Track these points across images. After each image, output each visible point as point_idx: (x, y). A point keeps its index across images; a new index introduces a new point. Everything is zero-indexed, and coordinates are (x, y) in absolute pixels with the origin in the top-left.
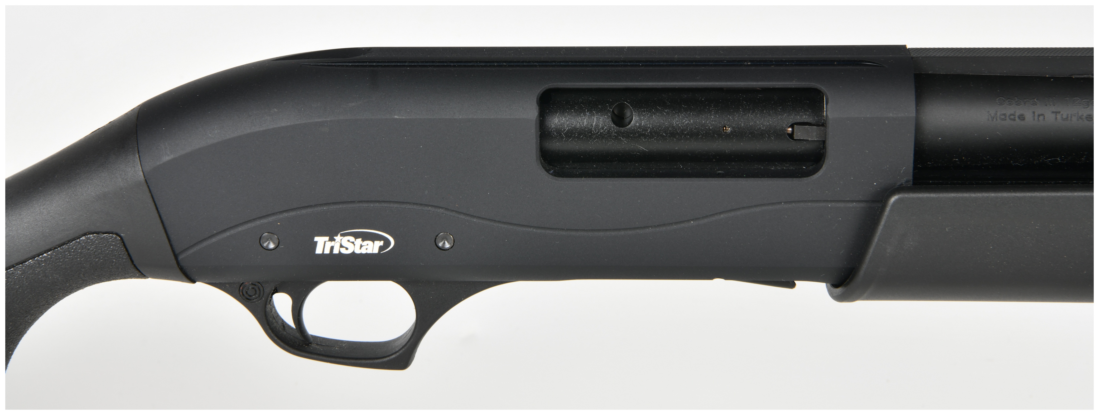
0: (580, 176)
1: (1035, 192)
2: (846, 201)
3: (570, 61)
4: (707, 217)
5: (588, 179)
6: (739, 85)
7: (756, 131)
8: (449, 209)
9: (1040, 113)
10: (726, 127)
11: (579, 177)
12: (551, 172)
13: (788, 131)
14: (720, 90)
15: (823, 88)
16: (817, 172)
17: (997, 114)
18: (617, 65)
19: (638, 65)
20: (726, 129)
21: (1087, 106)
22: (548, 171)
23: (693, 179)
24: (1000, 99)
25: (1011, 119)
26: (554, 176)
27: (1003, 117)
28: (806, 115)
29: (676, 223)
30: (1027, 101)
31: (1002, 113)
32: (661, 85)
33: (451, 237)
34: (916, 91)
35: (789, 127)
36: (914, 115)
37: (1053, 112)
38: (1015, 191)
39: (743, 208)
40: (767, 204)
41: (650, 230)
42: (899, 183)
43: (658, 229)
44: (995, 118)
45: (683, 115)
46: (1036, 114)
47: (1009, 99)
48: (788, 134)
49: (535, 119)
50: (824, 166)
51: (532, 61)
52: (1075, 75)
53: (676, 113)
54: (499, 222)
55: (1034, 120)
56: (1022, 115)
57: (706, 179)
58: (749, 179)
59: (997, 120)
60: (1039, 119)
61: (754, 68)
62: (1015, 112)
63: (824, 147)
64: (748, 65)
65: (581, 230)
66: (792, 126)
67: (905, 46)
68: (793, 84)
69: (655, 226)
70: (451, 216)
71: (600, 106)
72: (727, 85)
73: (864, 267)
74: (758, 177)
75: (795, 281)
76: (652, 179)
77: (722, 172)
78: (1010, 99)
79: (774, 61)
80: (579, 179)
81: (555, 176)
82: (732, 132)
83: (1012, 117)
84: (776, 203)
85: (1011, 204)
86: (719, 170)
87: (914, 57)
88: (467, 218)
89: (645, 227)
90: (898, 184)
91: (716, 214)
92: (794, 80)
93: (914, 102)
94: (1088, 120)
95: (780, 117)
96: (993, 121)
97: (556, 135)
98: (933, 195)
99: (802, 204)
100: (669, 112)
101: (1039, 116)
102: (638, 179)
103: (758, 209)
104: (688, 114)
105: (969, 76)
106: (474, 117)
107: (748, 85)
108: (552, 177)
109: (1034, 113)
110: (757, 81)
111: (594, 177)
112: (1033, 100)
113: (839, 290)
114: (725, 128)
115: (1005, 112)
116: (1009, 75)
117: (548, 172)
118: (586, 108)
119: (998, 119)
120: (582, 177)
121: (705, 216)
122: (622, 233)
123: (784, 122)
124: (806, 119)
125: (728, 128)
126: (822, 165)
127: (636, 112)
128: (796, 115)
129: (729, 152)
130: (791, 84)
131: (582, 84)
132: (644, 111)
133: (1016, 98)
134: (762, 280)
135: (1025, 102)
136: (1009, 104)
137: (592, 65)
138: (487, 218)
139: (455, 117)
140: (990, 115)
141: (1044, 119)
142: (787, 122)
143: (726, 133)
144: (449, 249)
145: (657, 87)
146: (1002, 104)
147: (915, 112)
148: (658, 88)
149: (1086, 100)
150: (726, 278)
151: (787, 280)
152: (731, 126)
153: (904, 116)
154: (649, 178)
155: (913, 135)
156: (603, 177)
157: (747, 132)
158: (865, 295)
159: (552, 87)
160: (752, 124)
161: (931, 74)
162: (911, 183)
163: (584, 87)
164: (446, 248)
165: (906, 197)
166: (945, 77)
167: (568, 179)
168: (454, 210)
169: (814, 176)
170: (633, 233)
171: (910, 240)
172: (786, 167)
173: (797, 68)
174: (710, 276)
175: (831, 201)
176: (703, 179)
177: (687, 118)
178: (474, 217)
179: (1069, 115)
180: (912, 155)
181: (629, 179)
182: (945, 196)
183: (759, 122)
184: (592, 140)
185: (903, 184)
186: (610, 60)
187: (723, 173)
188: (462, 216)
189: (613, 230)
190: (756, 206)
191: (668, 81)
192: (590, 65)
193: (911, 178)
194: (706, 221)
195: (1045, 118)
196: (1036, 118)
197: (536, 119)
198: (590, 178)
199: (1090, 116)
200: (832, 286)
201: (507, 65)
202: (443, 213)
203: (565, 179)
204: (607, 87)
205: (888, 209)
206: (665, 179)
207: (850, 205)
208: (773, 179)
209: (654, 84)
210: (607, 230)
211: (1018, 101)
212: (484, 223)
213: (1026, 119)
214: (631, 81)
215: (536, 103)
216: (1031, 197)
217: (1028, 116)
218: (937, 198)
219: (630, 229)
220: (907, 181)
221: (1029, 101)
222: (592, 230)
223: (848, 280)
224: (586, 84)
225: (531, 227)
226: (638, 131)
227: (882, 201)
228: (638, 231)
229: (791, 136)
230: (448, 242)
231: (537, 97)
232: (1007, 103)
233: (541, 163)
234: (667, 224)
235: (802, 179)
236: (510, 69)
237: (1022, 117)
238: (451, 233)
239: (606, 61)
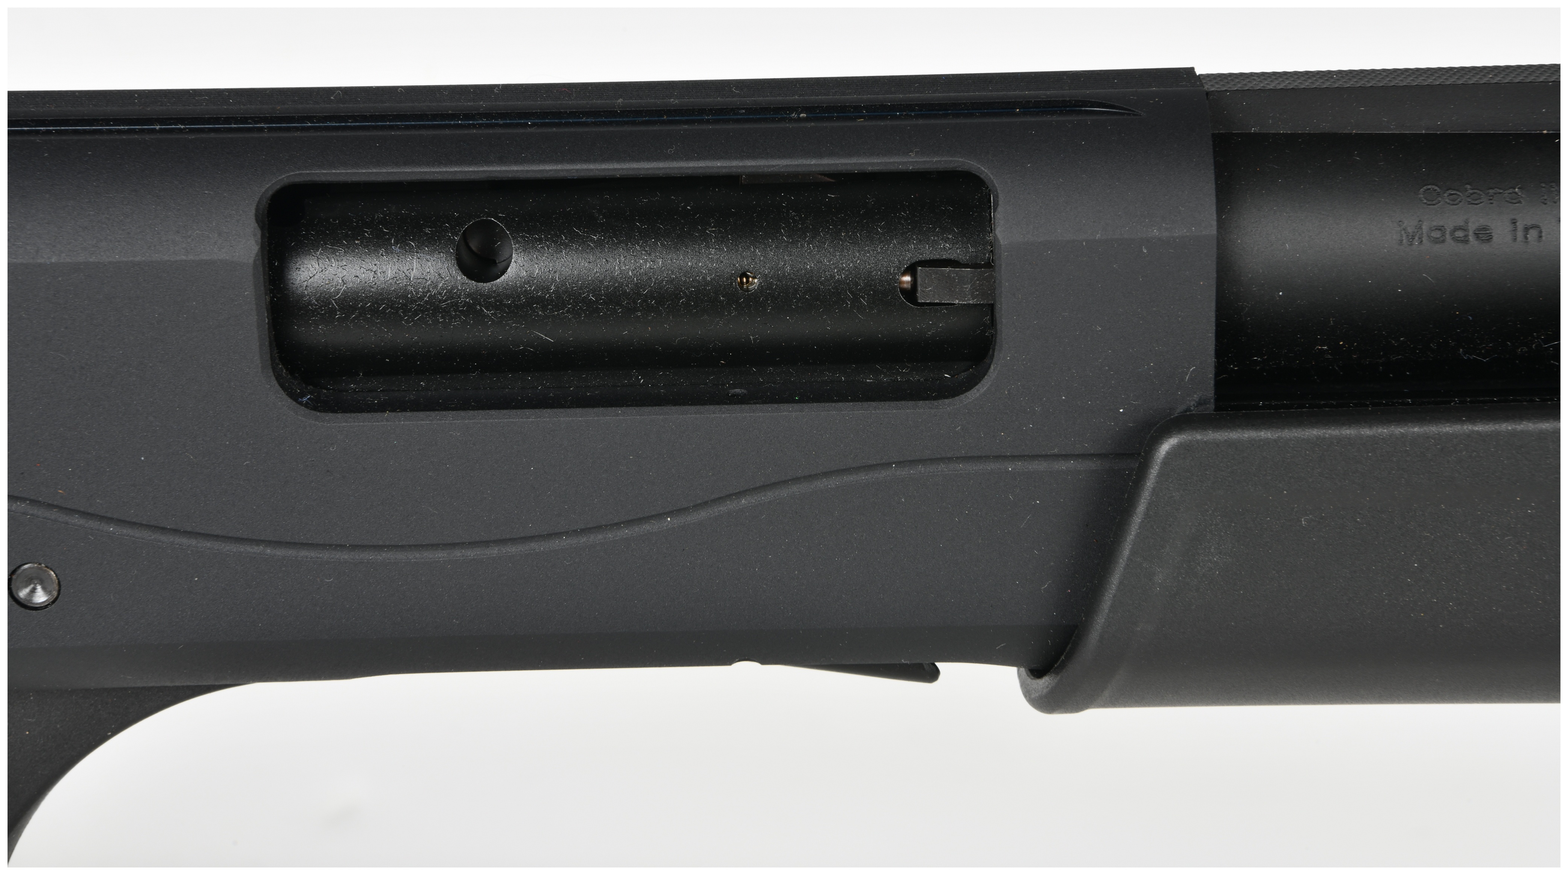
0: (382, 408)
1: (1523, 420)
2: (1050, 455)
3: (350, 117)
4: (705, 504)
5: (400, 414)
6: (774, 166)
7: (822, 283)
8: (39, 502)
9: (1529, 223)
10: (747, 277)
11: (375, 411)
12: (305, 399)
13: (903, 282)
14: (730, 180)
15: (984, 170)
16: (976, 384)
17: (1420, 228)
18: (469, 124)
19: (524, 123)
20: (748, 281)
22: (294, 397)
23: (666, 409)
24: (1429, 189)
25: (1456, 240)
26: (311, 409)
27: (1436, 234)
28: (946, 240)
29: (629, 523)
30: (1495, 194)
31: (1435, 224)
32: (577, 170)
33: (50, 575)
34: (1218, 176)
35: (904, 274)
36: (1214, 231)
38: (1472, 419)
39: (796, 480)
40: (853, 468)
41: (564, 542)
42: (1180, 409)
43: (583, 540)
44: (1417, 238)
45: (638, 248)
46: (1520, 225)
47: (1450, 189)
48: (904, 291)
49: (251, 261)
50: (992, 367)
51: (251, 118)
53: (620, 242)
54: (175, 531)
55: (1515, 240)
56: (1485, 228)
57: (698, 407)
58: (806, 407)
59: (1421, 242)
60: (1526, 238)
61: (813, 124)
62: (1467, 222)
63: (993, 322)
64: (799, 120)
65: (388, 546)
66: (911, 270)
67: (1192, 70)
68: (910, 160)
69: (575, 531)
70: (49, 519)
71: (427, 231)
72: (745, 167)
73: (1100, 621)
74: (830, 400)
75: (938, 664)
76: (562, 410)
77: (743, 390)
78: (1454, 190)
79: (865, 108)
80: (378, 415)
81: (315, 409)
82: (762, 287)
83: (1460, 234)
84: (878, 465)
85: (1464, 453)
86: (734, 386)
87: (1212, 91)
88: (92, 524)
89: (550, 536)
90: (1178, 411)
91: (729, 496)
92: (911, 151)
93: (1213, 199)
95: (881, 249)
96: (1411, 245)
97: (316, 305)
98: (1265, 434)
99: (942, 466)
100: (604, 240)
101: (1527, 229)
102: (527, 412)
103: (833, 482)
104: (650, 246)
106: (91, 260)
107: (797, 166)
108: (307, 411)
109: (1514, 222)
110: (821, 156)
111: (414, 411)
112: (1511, 191)
113: (1044, 684)
114: (745, 280)
115: (1441, 223)
116: (1449, 132)
117: (296, 400)
118: (392, 235)
119: (1425, 239)
120: (384, 411)
121: (699, 501)
122: (494, 551)
123: (891, 261)
124: (947, 251)
125: (754, 278)
126: (989, 367)
127: (518, 242)
128: (920, 241)
129: (757, 339)
130: (905, 160)
131: (375, 171)
132: (540, 240)
133: (1469, 187)
134: (852, 662)
135: (1492, 196)
136: (1451, 202)
137: (406, 125)
138: (144, 523)
139: (39, 261)
140: (1404, 229)
141: (1541, 237)
142: (899, 261)
143: (748, 290)
144: (46, 607)
145: (568, 175)
146: (1434, 202)
147: (1215, 223)
148: (568, 180)
150: (765, 660)
151: (918, 661)
152: (760, 273)
153: (1188, 234)
154: (556, 410)
155: (1213, 282)
156: (438, 410)
157: (799, 286)
158: (1107, 693)
159: (297, 180)
160: (811, 267)
161: (1255, 134)
162: (1212, 407)
163: (380, 179)
164: (37, 604)
165: (1197, 441)
166: (1292, 139)
167: (348, 415)
168: (55, 503)
169: (968, 394)
170: (521, 551)
171: (1212, 550)
172: (903, 375)
173: (921, 122)
174: (725, 658)
175: (1014, 458)
176: (693, 408)
177: (650, 254)
178: (110, 520)
180: (1212, 335)
181: (505, 411)
182: (1296, 434)
183: (829, 262)
184: (410, 317)
185: (1192, 408)
186: (450, 112)
187: (745, 394)
188: (76, 520)
189: (470, 543)
190: (827, 474)
191: (595, 161)
192: (402, 125)
193: (1210, 393)
194: (703, 514)
195: (1543, 234)
196: (1520, 234)
197: (255, 261)
198: (404, 413)
200: (1029, 674)
201: (184, 129)
202: (25, 514)
203: (339, 415)
204: (440, 177)
205: (1154, 471)
206: (596, 410)
207: (1062, 466)
208: (865, 404)
209: (559, 167)
210: (453, 545)
211: (1472, 194)
212: (137, 535)
213: (1495, 238)
214: (501, 160)
215: (254, 221)
216: (1513, 434)
217: (1501, 231)
218: (1275, 441)
219: (513, 541)
220: (1200, 403)
221: (1500, 193)
222: (416, 546)
223: (1063, 657)
224: (385, 171)
225: (258, 542)
226: (526, 291)
227: (1139, 454)
228: (533, 545)
229: (911, 294)
230: (44, 589)
231: (257, 206)
232: (1447, 200)
233: (278, 378)
234: (606, 526)
235: (940, 402)
236: (192, 137)
237: (1484, 235)
238: (49, 565)
239: (442, 114)
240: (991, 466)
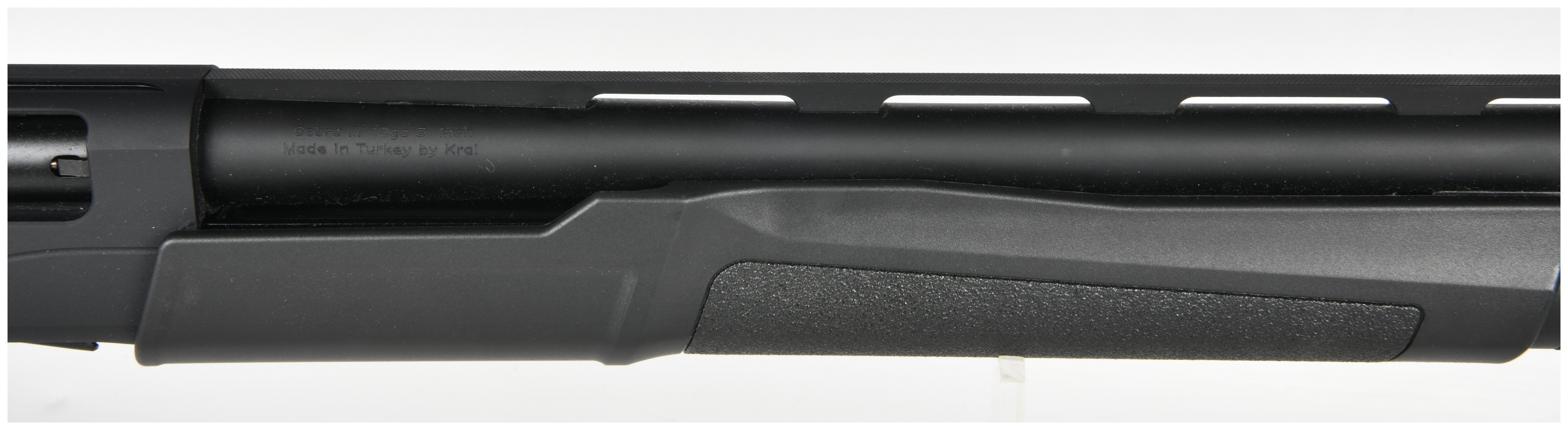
2: (122, 248)
9: (343, 144)
13: (53, 165)
15: (83, 115)
16: (88, 212)
17: (294, 147)
21: (395, 138)
24: (299, 129)
25: (310, 152)
27: (301, 149)
30: (329, 131)
31: (300, 145)
35: (53, 161)
36: (188, 147)
37: (357, 144)
44: (292, 151)
46: (339, 146)
47: (309, 129)
48: (53, 170)
52: (391, 101)
55: (337, 152)
56: (323, 147)
59: (294, 153)
60: (342, 152)
62: (315, 144)
63: (91, 185)
66: (55, 160)
67: (215, 66)
68: (50, 109)
73: (143, 325)
75: (98, 343)
78: (311, 129)
83: (312, 150)
84: (39, 251)
90: (174, 229)
92: (50, 105)
94: (396, 153)
96: (289, 154)
99: (71, 252)
101: (342, 148)
105: (270, 101)
109: (336, 145)
112: (336, 130)
115: (303, 145)
119: (296, 152)
123: (47, 156)
126: (90, 206)
128: (59, 146)
130: (47, 110)
133: (317, 128)
135: (327, 133)
136: (309, 135)
140: (287, 147)
141: (348, 151)
142: (50, 156)
146: (301, 135)
147: (189, 144)
149: (395, 131)
151: (88, 341)
153: (177, 148)
161: (228, 99)
162: (196, 226)
166: (244, 102)
169: (83, 218)
172: (60, 207)
175: (105, 248)
179: (376, 148)
185: (182, 228)
190: (15, 255)
193: (194, 221)
196: (339, 150)
199: (398, 148)
200: (140, 348)
207: (129, 253)
208: (31, 223)
211: (318, 132)
213: (328, 151)
217: (330, 148)
220: (191, 225)
221: (331, 131)
227: (154, 248)
229: (57, 171)
232: (307, 135)
235: (67, 222)
237: (322, 150)
240: (94, 252)
